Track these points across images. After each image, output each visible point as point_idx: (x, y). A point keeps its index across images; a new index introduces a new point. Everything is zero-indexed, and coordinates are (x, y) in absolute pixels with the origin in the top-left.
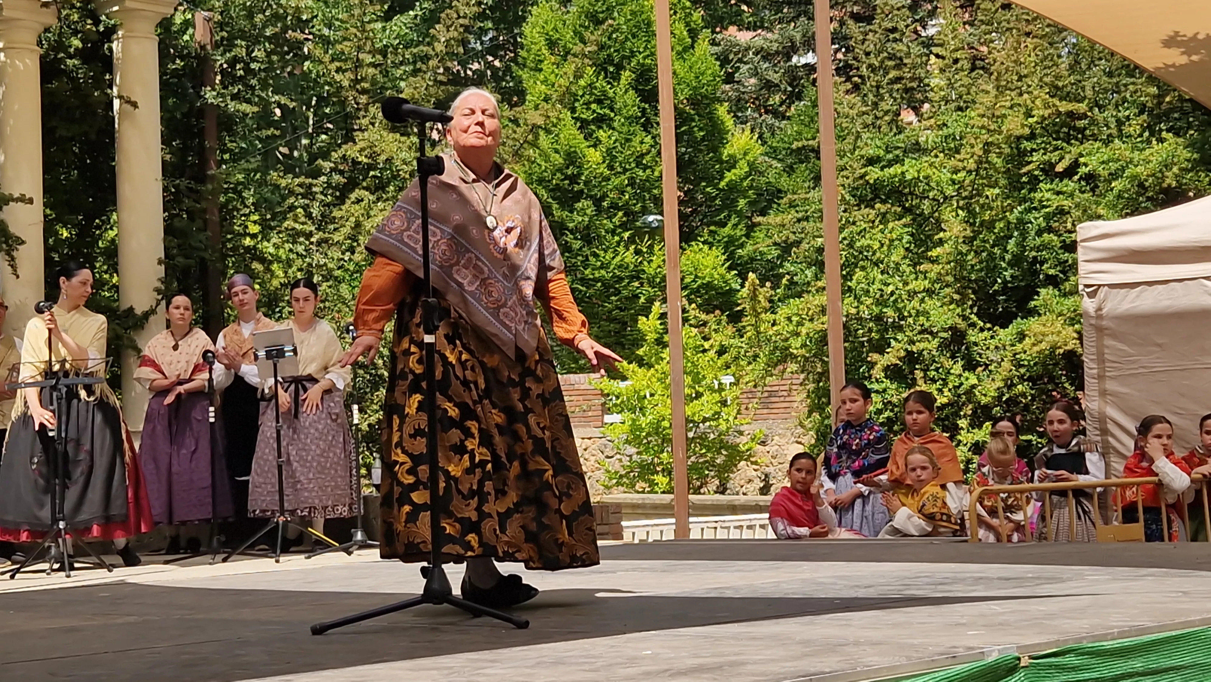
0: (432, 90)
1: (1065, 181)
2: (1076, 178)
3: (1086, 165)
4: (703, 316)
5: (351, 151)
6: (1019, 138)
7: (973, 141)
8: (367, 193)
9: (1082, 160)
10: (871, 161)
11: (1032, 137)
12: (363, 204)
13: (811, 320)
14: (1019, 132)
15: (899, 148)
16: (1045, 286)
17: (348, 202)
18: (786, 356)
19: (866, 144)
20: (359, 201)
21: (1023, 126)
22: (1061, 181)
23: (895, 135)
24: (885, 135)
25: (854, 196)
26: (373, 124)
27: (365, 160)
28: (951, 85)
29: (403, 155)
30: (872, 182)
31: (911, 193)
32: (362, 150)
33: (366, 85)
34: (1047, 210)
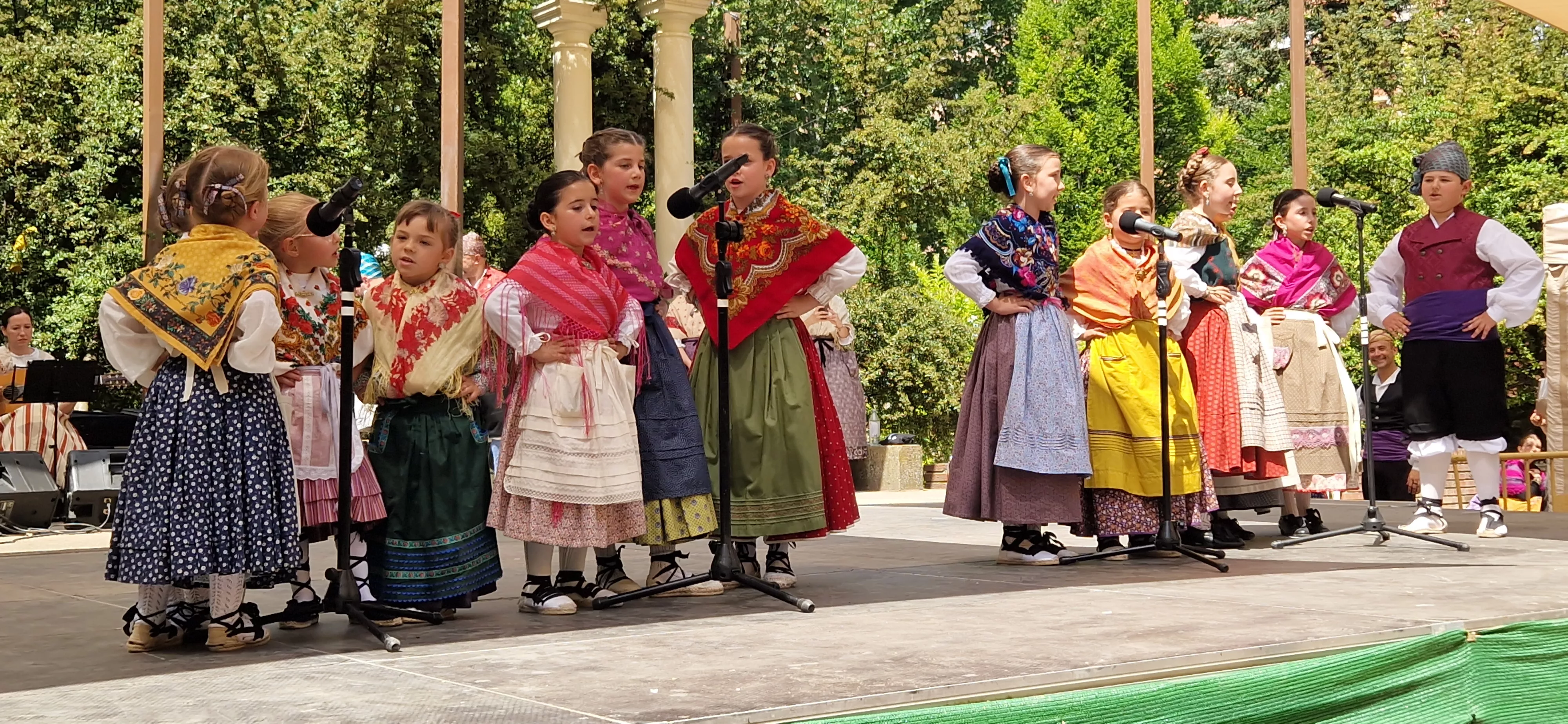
1: (1534, 162)
2: (1544, 159)
3: (1554, 147)
5: (859, 135)
6: (1488, 122)
7: (1442, 124)
8: (872, 174)
9: (1550, 143)
10: (1342, 144)
11: (1501, 120)
12: (868, 183)
14: (1487, 117)
15: (1369, 131)
17: (856, 181)
19: (1337, 127)
20: (865, 180)
21: (1492, 109)
22: (1529, 161)
23: (1366, 118)
24: (1357, 118)
25: (1324, 175)
26: (879, 111)
27: (871, 144)
28: (1422, 71)
29: (905, 139)
30: (1342, 162)
31: (1380, 174)
32: (869, 135)
33: (874, 77)
34: (1514, 190)
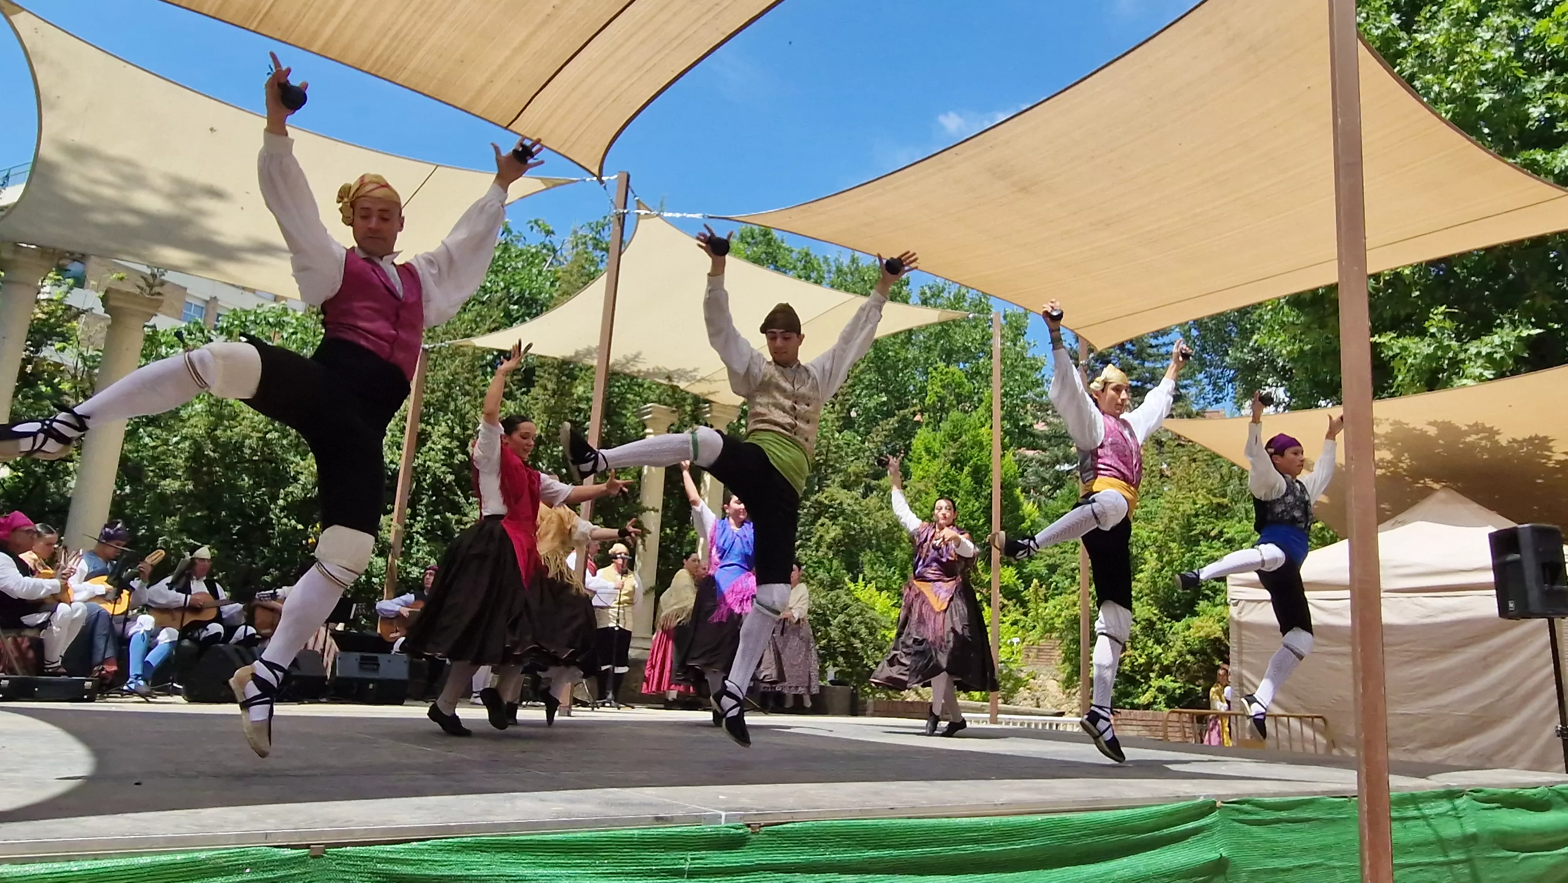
0: (867, 468)
4: (1006, 602)
5: (820, 497)
6: (1189, 516)
11: (1197, 516)
13: (1067, 608)
14: (1189, 513)
16: (1202, 600)
17: (817, 525)
18: (1053, 629)
21: (1192, 509)
29: (849, 501)
32: (826, 498)
33: (831, 463)
